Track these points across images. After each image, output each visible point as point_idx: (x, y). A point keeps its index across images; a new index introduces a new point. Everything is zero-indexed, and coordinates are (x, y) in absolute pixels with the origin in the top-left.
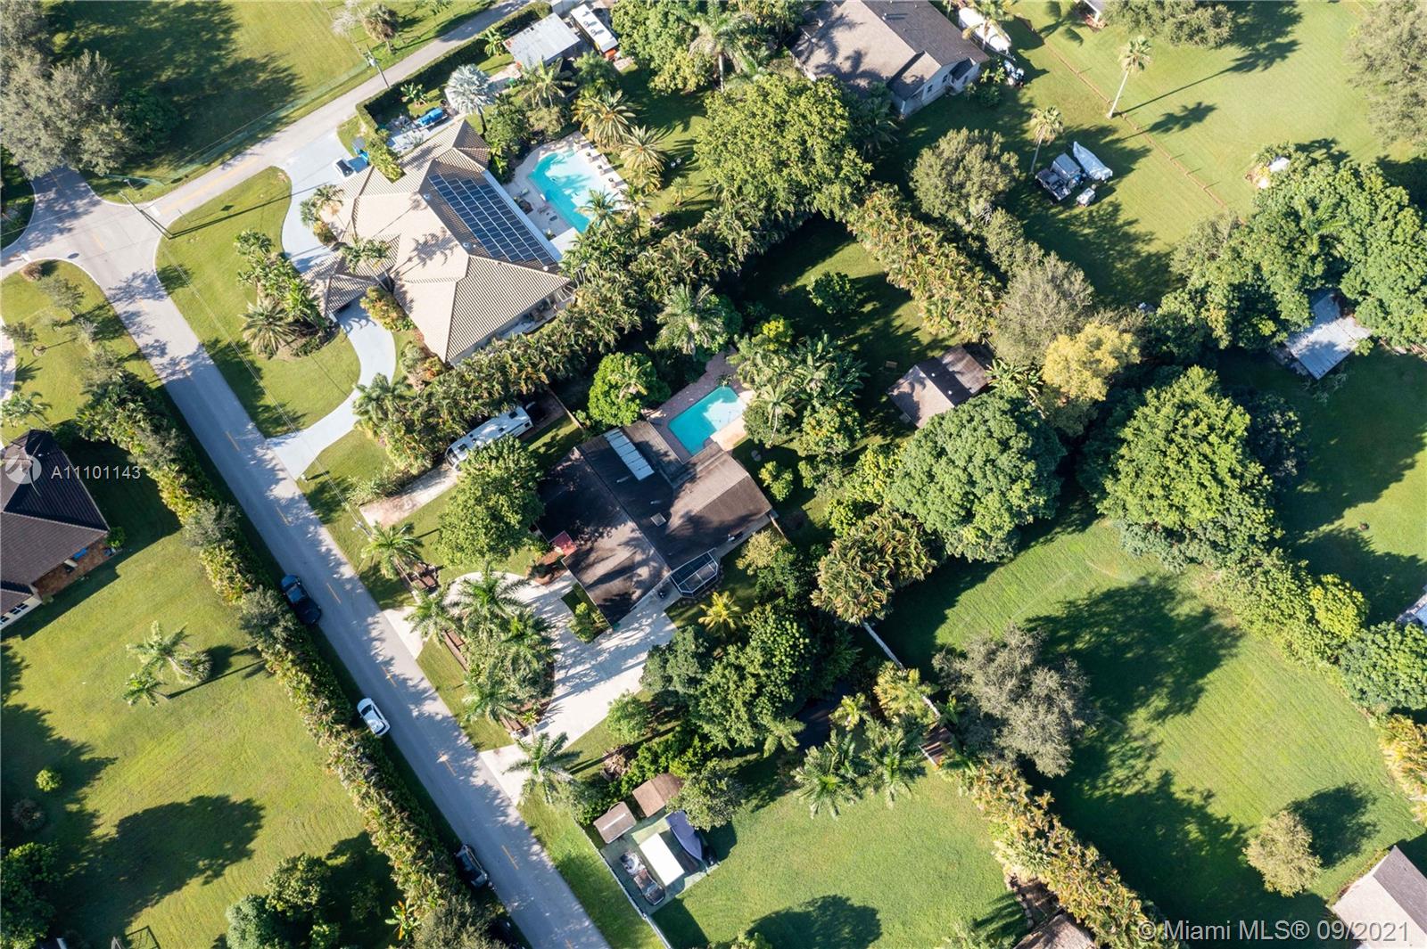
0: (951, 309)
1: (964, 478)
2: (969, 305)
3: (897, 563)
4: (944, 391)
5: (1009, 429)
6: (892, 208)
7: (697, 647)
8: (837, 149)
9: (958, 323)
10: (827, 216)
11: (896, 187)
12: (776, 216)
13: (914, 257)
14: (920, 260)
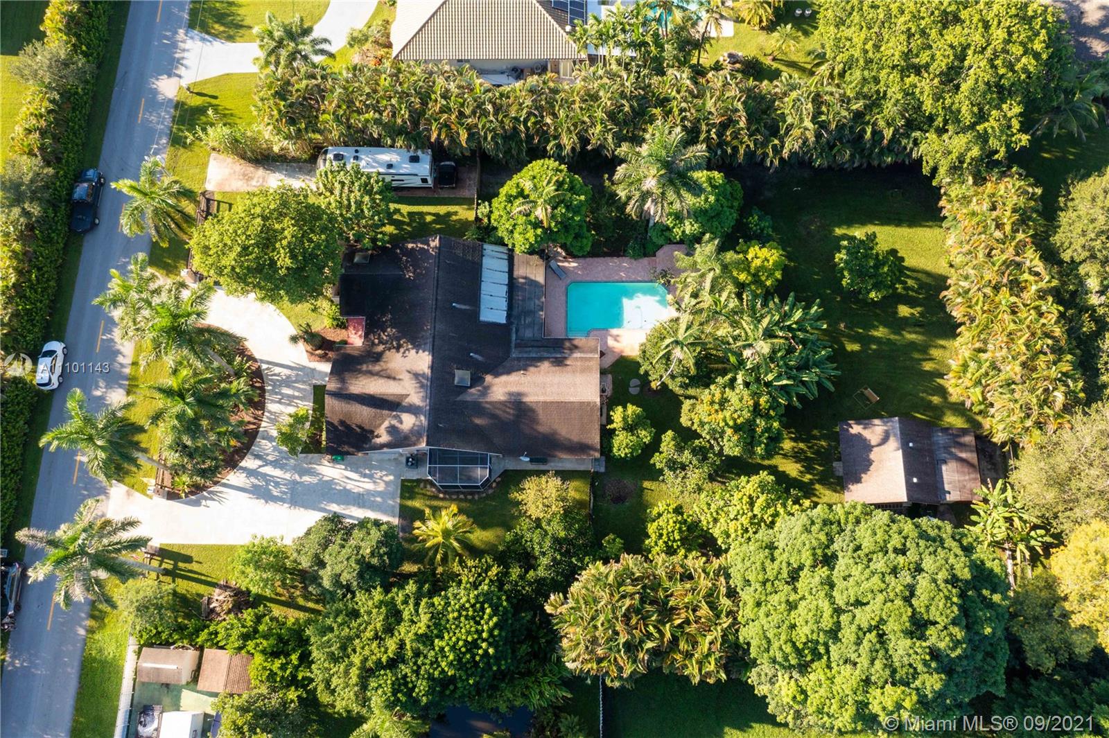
0: (995, 382)
1: (827, 623)
2: (1022, 394)
3: (675, 640)
4: (909, 473)
5: (941, 610)
6: (1014, 211)
7: (372, 554)
8: (1000, 92)
9: (992, 405)
10: (926, 170)
11: (1039, 191)
12: (864, 131)
13: (996, 288)
14: (1000, 296)
